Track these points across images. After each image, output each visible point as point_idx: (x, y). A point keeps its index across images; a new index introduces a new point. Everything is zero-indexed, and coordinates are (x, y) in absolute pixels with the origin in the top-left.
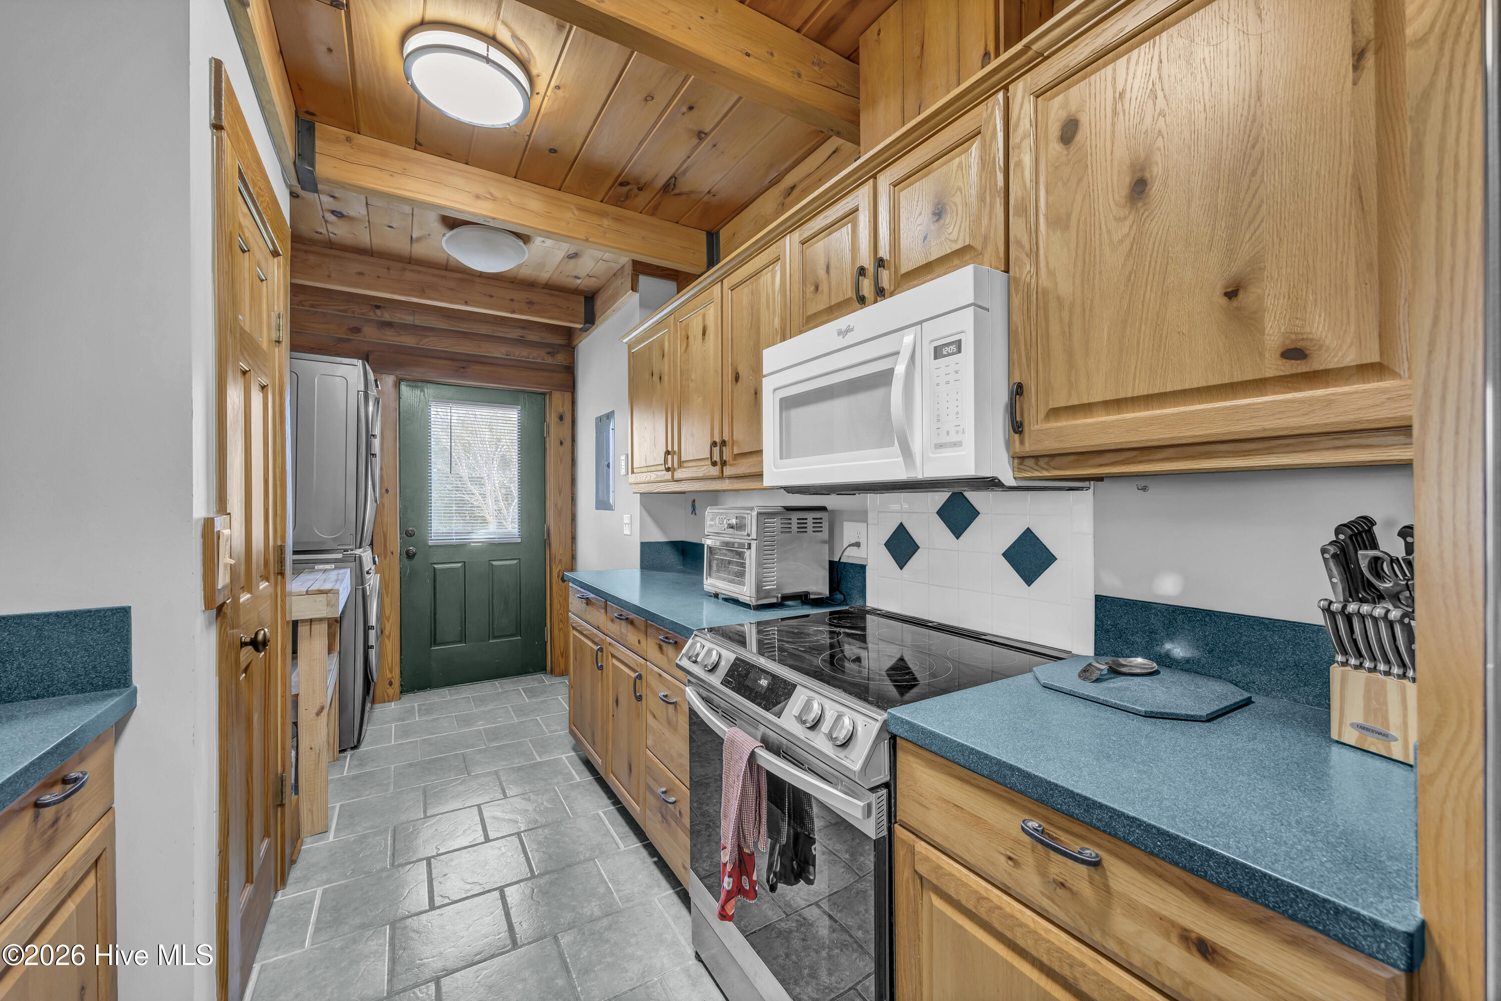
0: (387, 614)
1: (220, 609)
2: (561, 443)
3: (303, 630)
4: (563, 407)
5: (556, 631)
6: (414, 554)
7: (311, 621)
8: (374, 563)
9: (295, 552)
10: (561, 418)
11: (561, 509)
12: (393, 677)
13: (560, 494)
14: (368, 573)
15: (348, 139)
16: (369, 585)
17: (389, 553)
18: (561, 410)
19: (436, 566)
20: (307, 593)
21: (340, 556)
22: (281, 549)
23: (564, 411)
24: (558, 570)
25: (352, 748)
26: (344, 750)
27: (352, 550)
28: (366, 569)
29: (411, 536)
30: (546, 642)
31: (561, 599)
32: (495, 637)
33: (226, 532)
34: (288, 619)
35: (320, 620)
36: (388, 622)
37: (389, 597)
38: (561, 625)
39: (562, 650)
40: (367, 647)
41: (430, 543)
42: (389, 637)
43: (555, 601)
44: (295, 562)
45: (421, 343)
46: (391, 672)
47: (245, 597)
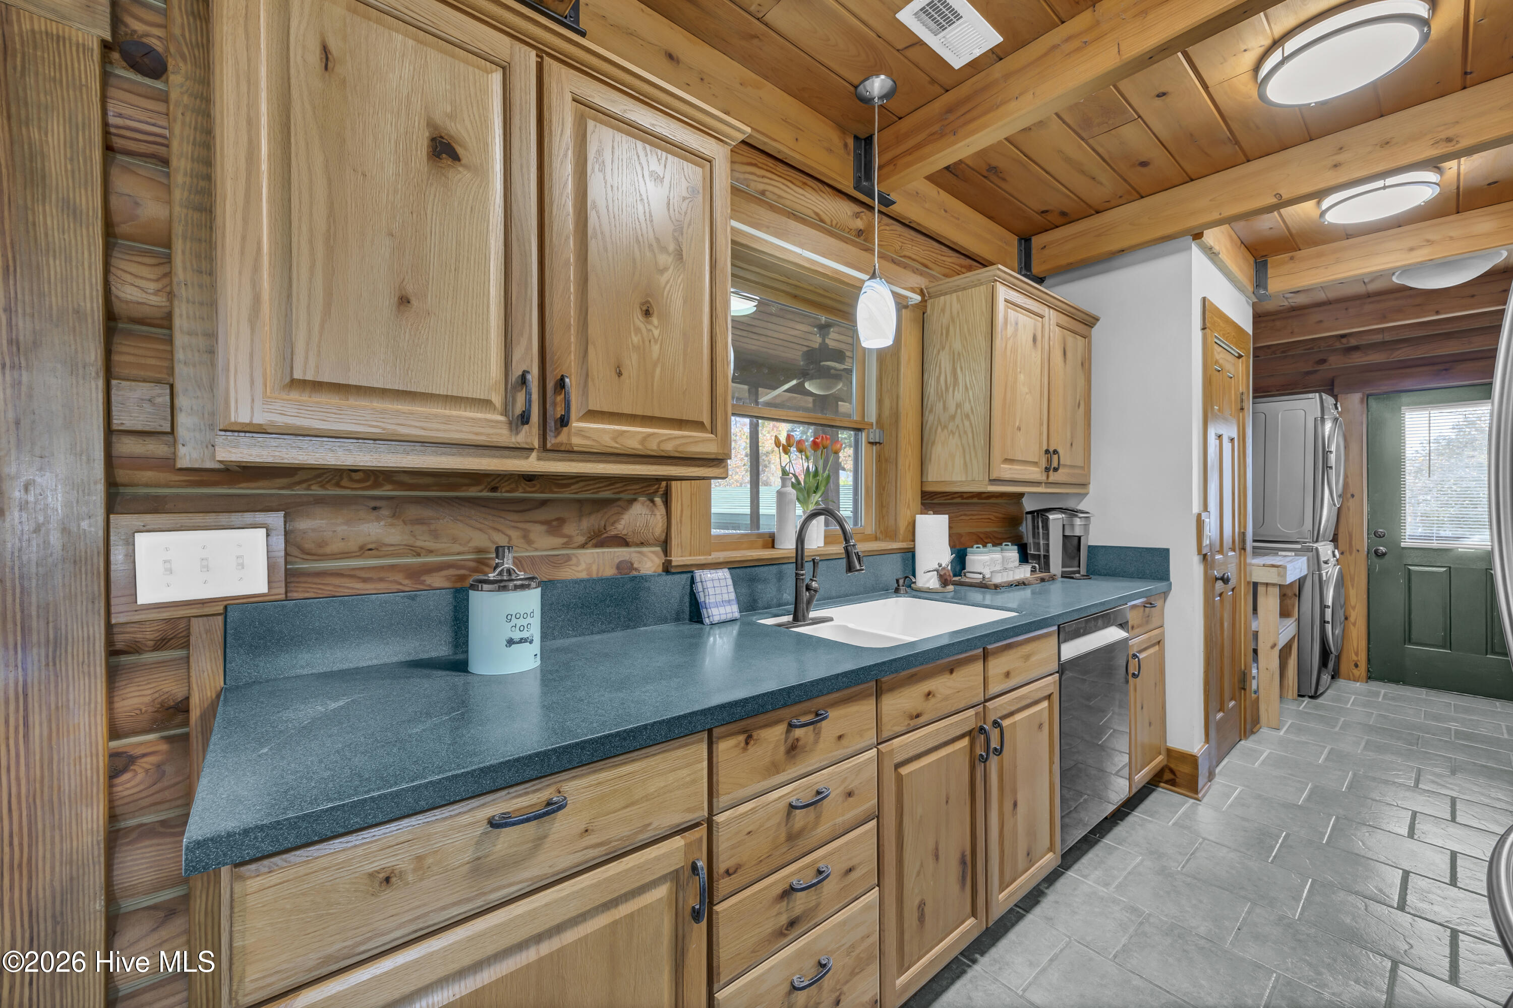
0: (1353, 603)
1: (1205, 556)
3: (1261, 590)
6: (1384, 554)
7: (1267, 584)
8: (1334, 556)
9: (1255, 541)
12: (1358, 660)
14: (1326, 562)
15: (1292, 258)
16: (1327, 573)
17: (1354, 552)
19: (1410, 567)
20: (1264, 566)
22: (1243, 535)
25: (1311, 697)
26: (1303, 696)
27: (1309, 543)
28: (1323, 559)
29: (1380, 537)
33: (1207, 520)
34: (1248, 579)
35: (1274, 585)
36: (1351, 610)
37: (1355, 589)
40: (1323, 622)
41: (1403, 545)
42: (1354, 624)
44: (1254, 548)
46: (1357, 655)
47: (1218, 557)
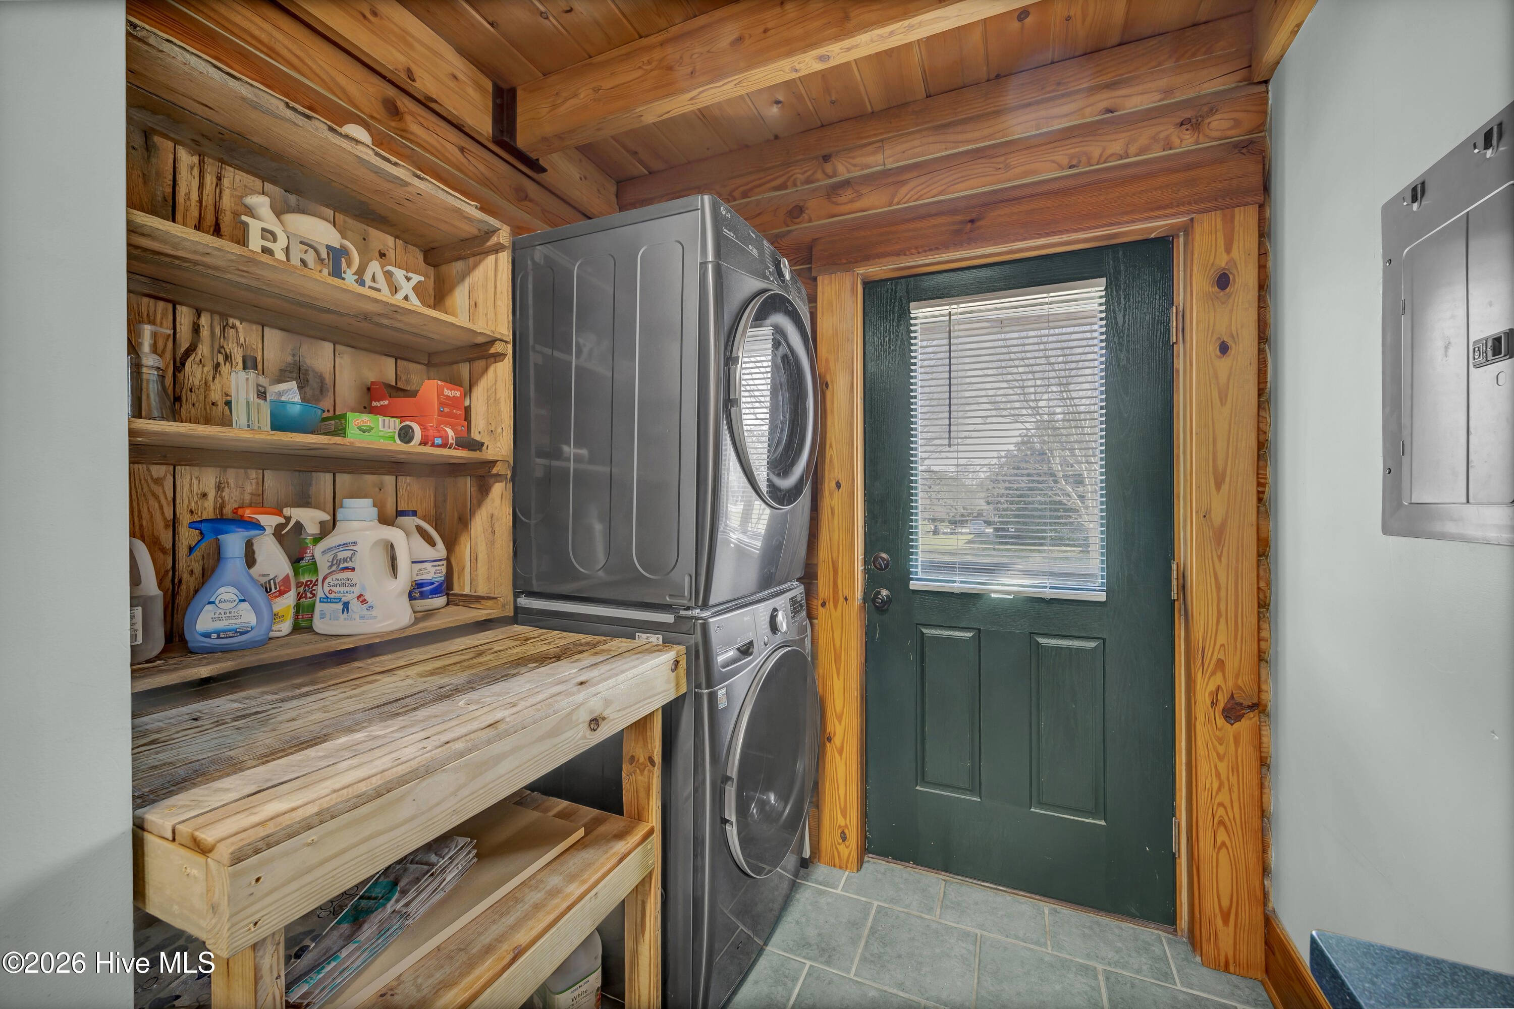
0: (838, 709)
2: (1224, 348)
4: (1228, 250)
5: (1206, 847)
6: (889, 604)
10: (1223, 281)
11: (1223, 525)
12: (846, 826)
13: (1218, 486)
17: (841, 599)
18: (1222, 261)
19: (924, 630)
21: (669, 618)
23: (1232, 261)
24: (1212, 687)
27: (688, 608)
29: (882, 568)
30: (1173, 858)
31: (1222, 767)
32: (1041, 804)
36: (840, 723)
37: (841, 677)
38: (1222, 836)
39: (1225, 903)
41: (914, 585)
42: (840, 751)
43: (1204, 768)
45: (896, 200)
46: (844, 815)
